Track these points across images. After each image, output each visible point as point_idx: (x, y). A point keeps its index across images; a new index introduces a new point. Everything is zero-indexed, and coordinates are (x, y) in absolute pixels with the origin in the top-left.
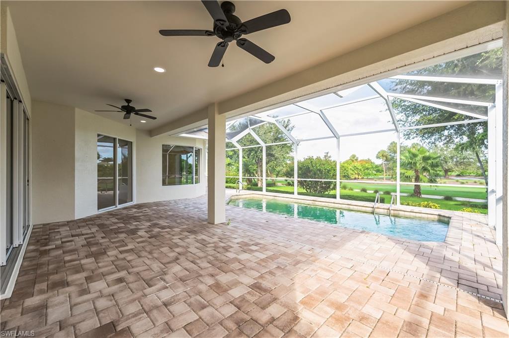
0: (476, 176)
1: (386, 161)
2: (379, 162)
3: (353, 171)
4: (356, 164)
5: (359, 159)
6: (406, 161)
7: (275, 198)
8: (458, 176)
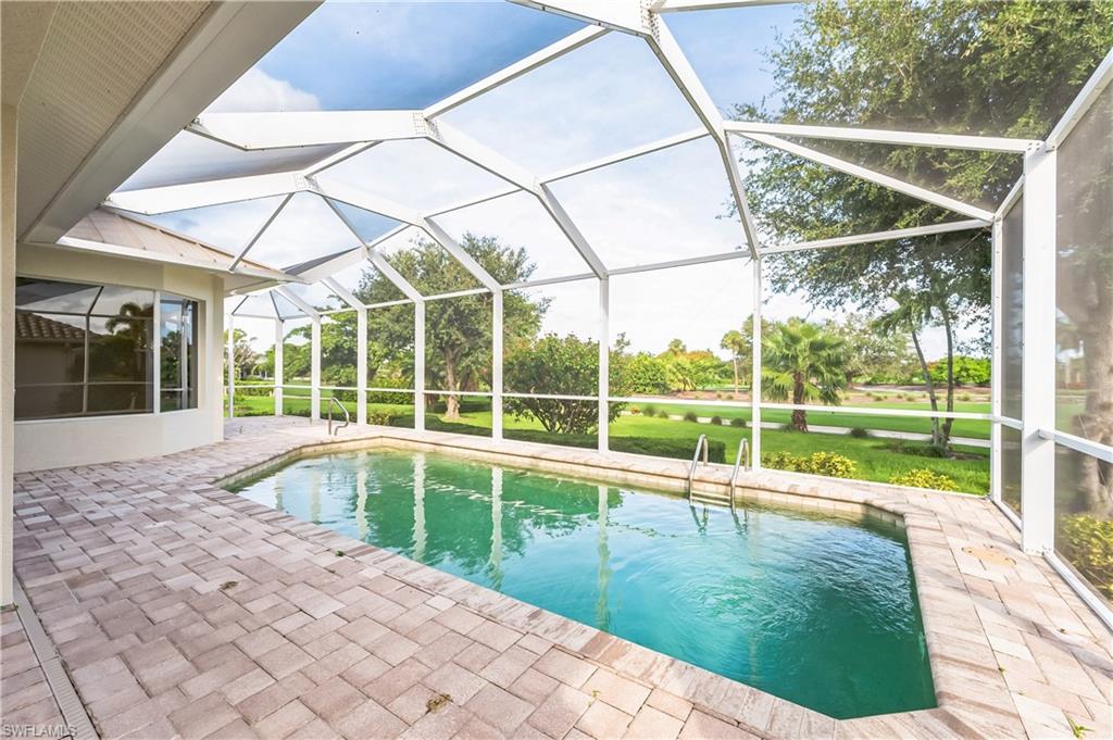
0: (897, 385)
1: (739, 353)
2: (727, 355)
3: (674, 374)
4: (681, 359)
5: (689, 351)
6: (778, 354)
7: (438, 448)
8: (868, 384)
